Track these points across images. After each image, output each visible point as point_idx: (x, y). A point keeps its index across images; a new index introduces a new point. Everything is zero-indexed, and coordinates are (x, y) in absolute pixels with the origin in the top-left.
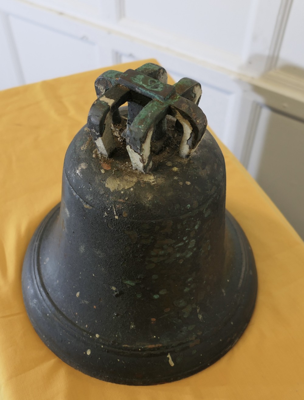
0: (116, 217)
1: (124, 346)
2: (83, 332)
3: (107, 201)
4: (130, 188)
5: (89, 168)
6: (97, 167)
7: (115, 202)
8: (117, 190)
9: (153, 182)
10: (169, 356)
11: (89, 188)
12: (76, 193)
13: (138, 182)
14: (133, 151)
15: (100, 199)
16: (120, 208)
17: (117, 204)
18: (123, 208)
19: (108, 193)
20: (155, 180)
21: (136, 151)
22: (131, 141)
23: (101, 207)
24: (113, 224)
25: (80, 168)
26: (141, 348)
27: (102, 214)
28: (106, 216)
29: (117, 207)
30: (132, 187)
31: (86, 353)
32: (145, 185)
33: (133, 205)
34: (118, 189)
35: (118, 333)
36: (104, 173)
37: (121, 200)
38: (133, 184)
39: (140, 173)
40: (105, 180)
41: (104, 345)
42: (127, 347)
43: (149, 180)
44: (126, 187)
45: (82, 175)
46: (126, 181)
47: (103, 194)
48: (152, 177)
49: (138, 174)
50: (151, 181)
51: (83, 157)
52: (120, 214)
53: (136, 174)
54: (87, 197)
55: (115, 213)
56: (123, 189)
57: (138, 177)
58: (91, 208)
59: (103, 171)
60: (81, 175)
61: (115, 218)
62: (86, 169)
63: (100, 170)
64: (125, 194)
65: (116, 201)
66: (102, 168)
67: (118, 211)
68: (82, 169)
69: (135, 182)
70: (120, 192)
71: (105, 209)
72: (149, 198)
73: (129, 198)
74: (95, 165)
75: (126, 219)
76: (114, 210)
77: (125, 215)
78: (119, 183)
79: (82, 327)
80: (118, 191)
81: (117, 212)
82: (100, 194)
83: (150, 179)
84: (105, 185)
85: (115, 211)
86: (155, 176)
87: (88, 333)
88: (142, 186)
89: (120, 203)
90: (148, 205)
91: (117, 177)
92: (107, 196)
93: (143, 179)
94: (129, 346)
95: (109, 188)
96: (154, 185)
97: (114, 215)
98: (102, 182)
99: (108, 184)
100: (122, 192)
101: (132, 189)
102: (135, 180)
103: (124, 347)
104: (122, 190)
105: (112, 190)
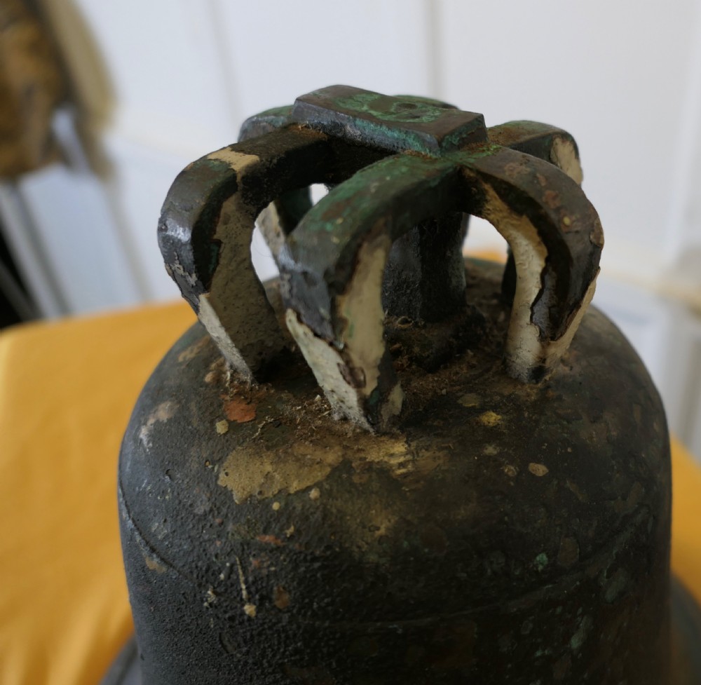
0: (249, 609)
3: (218, 543)
4: (309, 489)
5: (180, 418)
6: (207, 414)
7: (245, 547)
8: (259, 497)
9: (401, 465)
11: (164, 493)
13: (345, 466)
14: (311, 334)
15: (194, 533)
16: (265, 572)
17: (254, 555)
18: (273, 569)
19: (224, 510)
20: (409, 457)
21: (319, 331)
22: (295, 290)
23: (197, 567)
24: (240, 639)
25: (151, 421)
27: (198, 597)
28: (211, 604)
29: (250, 569)
30: (318, 485)
32: (366, 477)
33: (315, 559)
34: (260, 493)
36: (225, 434)
37: (269, 538)
38: (319, 475)
39: (358, 431)
40: (221, 461)
43: (386, 459)
44: (295, 486)
45: (151, 445)
46: (298, 460)
47: (205, 514)
48: (399, 448)
49: (350, 434)
50: (394, 461)
52: (262, 596)
53: (341, 435)
54: (154, 526)
55: (244, 593)
56: (283, 494)
57: (346, 448)
58: (164, 569)
59: (221, 427)
60: (148, 443)
61: (243, 613)
62: (169, 420)
63: (212, 423)
64: (286, 512)
65: (249, 543)
66: (221, 418)
67: (254, 582)
68: (157, 422)
69: (330, 465)
70: (266, 504)
71: (209, 573)
72: (378, 529)
73: (298, 531)
74: (200, 408)
75: (286, 617)
76: (242, 579)
77: (282, 600)
78: (268, 468)
80: (259, 502)
81: (253, 589)
82: (194, 515)
83: (392, 455)
84: (217, 478)
85: (246, 582)
86: (414, 444)
88: (356, 479)
89: (263, 548)
90: (372, 558)
91: (268, 448)
92: (218, 521)
93: (363, 455)
95: (229, 488)
96: (405, 476)
97: (242, 599)
98: (210, 467)
99: (227, 474)
100: (276, 506)
101: (314, 494)
102: (332, 457)
104: (275, 498)
105: (237, 497)
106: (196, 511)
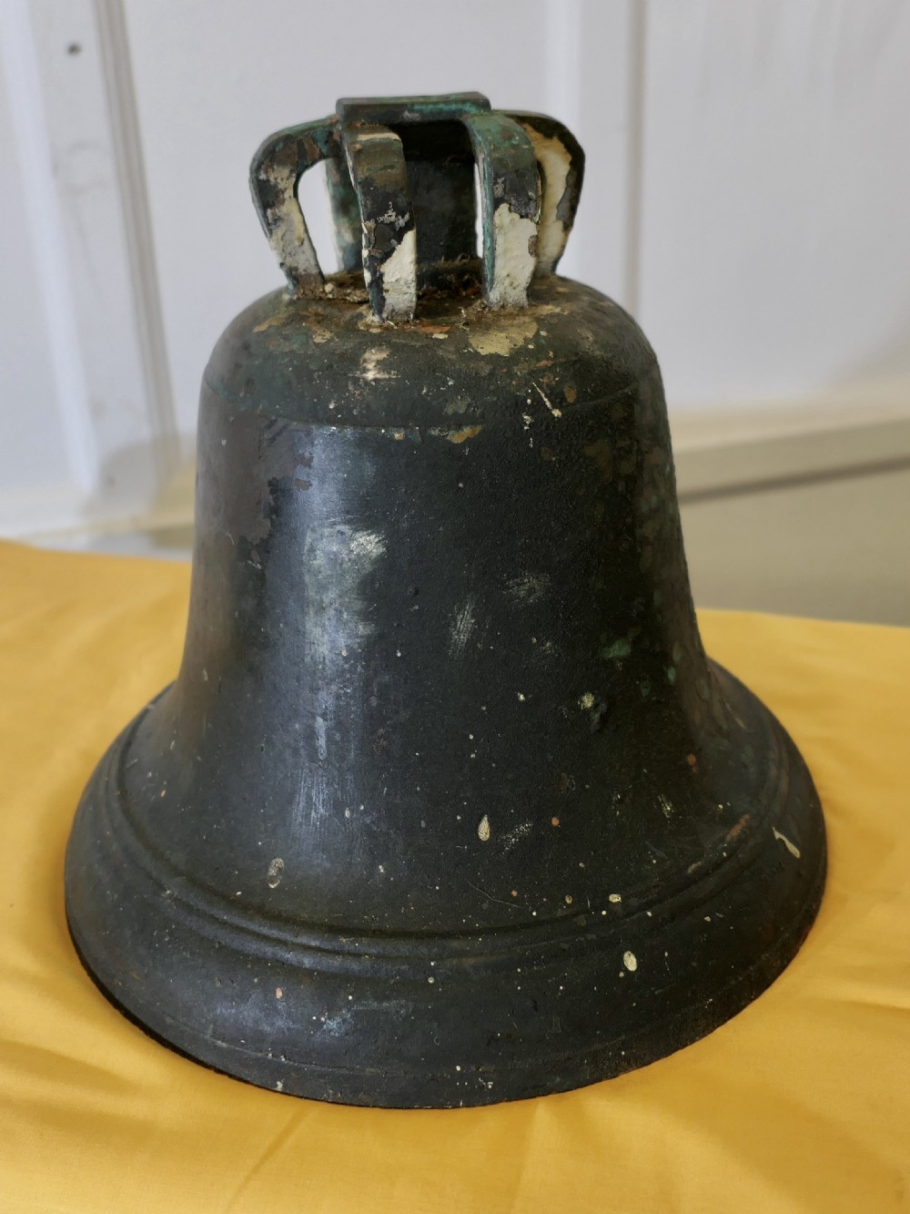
0: (556, 413)
1: (690, 871)
2: (575, 920)
3: (514, 383)
4: (537, 333)
5: (396, 349)
6: (416, 338)
7: (534, 374)
8: (516, 348)
9: (562, 311)
10: (778, 835)
11: (444, 383)
12: (405, 428)
13: (538, 320)
14: (516, 216)
15: (492, 387)
16: (554, 383)
17: (542, 377)
18: (557, 379)
19: (503, 364)
22: (508, 187)
23: (507, 408)
25: (370, 367)
26: (724, 849)
27: (518, 426)
28: (530, 425)
29: (544, 386)
30: (538, 330)
31: (626, 970)
32: (555, 319)
34: (515, 345)
35: (653, 853)
36: (449, 337)
37: (544, 363)
38: (533, 326)
40: (468, 345)
41: (648, 906)
42: (699, 867)
43: (552, 312)
44: (530, 335)
45: (393, 372)
47: (491, 373)
50: (557, 311)
51: (349, 345)
52: (559, 401)
54: (450, 410)
55: (548, 404)
56: (526, 341)
58: (478, 428)
59: (441, 336)
60: (389, 373)
61: (553, 418)
62: (390, 355)
63: (428, 338)
64: (539, 347)
65: (534, 372)
66: (430, 334)
67: (551, 393)
69: (531, 322)
70: (524, 348)
71: (519, 406)
72: (588, 338)
73: (554, 352)
75: (578, 407)
76: (543, 395)
77: (571, 397)
78: (503, 335)
79: (559, 913)
80: (519, 349)
81: (553, 397)
82: (484, 378)
84: (478, 353)
85: (546, 396)
87: (587, 911)
88: (553, 321)
89: (543, 371)
90: (599, 352)
91: (486, 330)
92: (504, 371)
94: (699, 863)
95: (492, 353)
96: (571, 313)
97: (548, 409)
98: (465, 352)
99: (482, 348)
100: (530, 347)
101: (543, 333)
102: (527, 319)
103: (695, 872)
104: (526, 343)
105: (504, 354)
106: (483, 374)
